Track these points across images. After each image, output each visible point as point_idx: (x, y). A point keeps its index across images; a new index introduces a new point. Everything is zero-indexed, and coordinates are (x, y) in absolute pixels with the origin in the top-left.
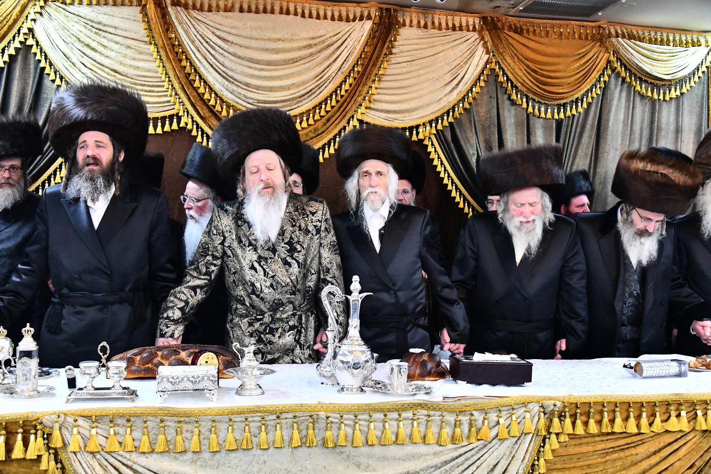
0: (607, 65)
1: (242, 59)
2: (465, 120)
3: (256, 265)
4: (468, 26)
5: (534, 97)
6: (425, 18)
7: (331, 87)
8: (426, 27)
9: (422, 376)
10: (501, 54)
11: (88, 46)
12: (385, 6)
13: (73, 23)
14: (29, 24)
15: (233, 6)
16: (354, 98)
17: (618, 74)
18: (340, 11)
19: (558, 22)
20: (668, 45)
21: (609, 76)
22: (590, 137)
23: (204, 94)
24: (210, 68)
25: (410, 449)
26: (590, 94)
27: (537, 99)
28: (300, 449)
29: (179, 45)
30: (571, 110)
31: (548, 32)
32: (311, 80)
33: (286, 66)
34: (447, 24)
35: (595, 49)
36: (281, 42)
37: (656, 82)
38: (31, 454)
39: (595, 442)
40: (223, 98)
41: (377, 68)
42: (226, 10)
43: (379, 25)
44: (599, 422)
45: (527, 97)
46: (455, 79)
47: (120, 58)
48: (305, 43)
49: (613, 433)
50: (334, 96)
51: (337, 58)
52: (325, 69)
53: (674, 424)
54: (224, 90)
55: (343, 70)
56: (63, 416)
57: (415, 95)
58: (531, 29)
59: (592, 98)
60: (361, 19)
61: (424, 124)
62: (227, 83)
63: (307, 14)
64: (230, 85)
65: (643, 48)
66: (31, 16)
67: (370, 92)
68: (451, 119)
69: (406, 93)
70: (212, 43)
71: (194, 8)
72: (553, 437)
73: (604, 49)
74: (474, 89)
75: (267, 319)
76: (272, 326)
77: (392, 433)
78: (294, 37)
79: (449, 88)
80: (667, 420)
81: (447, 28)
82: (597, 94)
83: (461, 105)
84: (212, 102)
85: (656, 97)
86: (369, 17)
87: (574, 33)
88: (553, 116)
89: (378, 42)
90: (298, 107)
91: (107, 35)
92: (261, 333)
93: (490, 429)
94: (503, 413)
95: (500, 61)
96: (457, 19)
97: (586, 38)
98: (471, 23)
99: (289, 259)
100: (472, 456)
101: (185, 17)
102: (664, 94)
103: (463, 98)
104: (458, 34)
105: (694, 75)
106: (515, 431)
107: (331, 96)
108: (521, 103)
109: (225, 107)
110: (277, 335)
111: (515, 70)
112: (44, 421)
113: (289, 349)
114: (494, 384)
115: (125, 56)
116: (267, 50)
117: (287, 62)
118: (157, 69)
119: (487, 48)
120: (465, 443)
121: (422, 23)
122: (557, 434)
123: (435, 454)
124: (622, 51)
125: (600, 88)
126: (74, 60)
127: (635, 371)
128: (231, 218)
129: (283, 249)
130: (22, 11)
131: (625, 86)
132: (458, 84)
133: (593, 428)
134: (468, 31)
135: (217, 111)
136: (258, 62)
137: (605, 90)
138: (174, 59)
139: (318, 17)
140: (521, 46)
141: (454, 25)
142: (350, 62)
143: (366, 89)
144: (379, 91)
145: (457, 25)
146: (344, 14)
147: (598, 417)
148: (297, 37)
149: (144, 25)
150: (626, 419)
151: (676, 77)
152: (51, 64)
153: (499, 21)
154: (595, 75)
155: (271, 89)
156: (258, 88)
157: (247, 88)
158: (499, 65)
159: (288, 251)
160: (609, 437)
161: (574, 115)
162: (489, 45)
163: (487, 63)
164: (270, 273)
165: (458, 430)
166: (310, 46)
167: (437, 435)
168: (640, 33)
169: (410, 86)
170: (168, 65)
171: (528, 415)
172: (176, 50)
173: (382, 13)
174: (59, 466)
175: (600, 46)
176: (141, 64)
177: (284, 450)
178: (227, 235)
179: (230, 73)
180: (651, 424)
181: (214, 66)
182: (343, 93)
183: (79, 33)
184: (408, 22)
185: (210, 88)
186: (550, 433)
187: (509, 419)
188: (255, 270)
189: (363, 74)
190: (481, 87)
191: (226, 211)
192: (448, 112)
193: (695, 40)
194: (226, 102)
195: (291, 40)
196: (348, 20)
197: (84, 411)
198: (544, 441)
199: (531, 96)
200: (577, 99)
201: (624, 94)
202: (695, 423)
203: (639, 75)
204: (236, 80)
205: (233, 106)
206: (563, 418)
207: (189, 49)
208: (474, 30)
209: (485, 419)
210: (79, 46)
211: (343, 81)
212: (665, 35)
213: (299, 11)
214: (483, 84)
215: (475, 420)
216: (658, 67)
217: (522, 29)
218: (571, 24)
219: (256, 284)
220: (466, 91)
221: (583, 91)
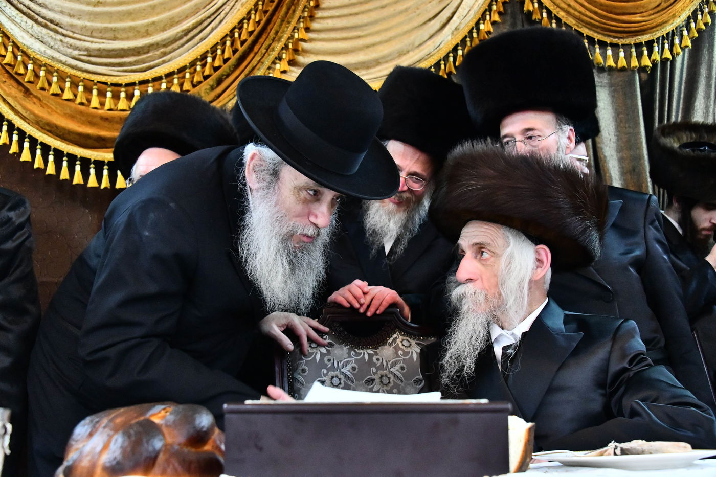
26: (693, 25)
30: (661, 52)
40: (29, 52)
54: (27, 37)
62: (34, 26)
67: (296, 36)
74: (482, 27)
79: (436, 24)
84: (9, 59)
88: (629, 63)
90: (164, 62)
107: (223, 42)
109: (30, 66)
125: (710, 12)
132: (450, 19)
135: (17, 73)
144: (311, 35)
155: (114, 35)
189: (280, 5)
192: (438, 65)
194: (33, 58)
200: (671, 33)
204: (52, 21)
205: (45, 64)
211: (244, 18)
214: (496, 18)
220: (467, 30)
221: (679, 21)
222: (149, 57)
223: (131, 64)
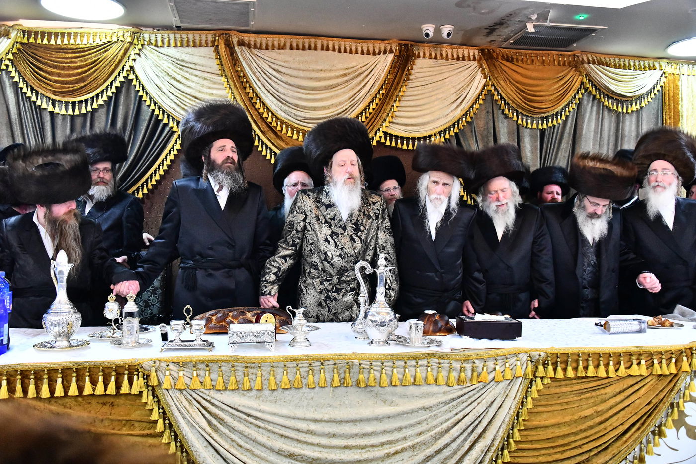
0: (581, 86)
1: (293, 86)
2: (468, 131)
3: (329, 238)
4: (469, 56)
5: (522, 112)
6: (435, 51)
7: (362, 106)
8: (436, 58)
9: (435, 332)
10: (496, 78)
11: (174, 78)
12: (403, 42)
13: (163, 61)
14: (131, 63)
15: (285, 45)
16: (380, 115)
17: (590, 92)
18: (368, 47)
19: (541, 52)
20: (630, 69)
21: (583, 95)
22: (568, 143)
23: (263, 113)
24: (268, 93)
25: (425, 389)
26: (567, 109)
27: (525, 113)
28: (340, 389)
29: (244, 76)
30: (552, 122)
31: (533, 60)
32: (346, 101)
33: (327, 91)
34: (453, 55)
35: (571, 73)
36: (322, 72)
37: (620, 99)
38: (135, 391)
39: (572, 384)
40: (278, 116)
41: (397, 91)
42: (279, 49)
43: (398, 57)
44: (576, 369)
45: (517, 112)
46: (459, 99)
47: (199, 87)
48: (341, 72)
49: (587, 377)
50: (364, 114)
51: (366, 83)
52: (357, 92)
53: (635, 370)
54: (279, 110)
55: (371, 93)
56: (158, 362)
57: (427, 112)
58: (520, 58)
59: (569, 112)
60: (385, 53)
61: (435, 134)
62: (281, 104)
63: (342, 51)
64: (283, 106)
65: (610, 72)
66: (132, 57)
67: (393, 110)
68: (456, 130)
69: (420, 111)
70: (269, 74)
71: (255, 47)
72: (539, 380)
73: (578, 73)
74: (474, 106)
75: (335, 281)
76: (338, 287)
77: (411, 376)
78: (333, 68)
79: (455, 106)
80: (629, 367)
81: (453, 59)
82: (573, 109)
83: (464, 119)
84: (270, 120)
85: (620, 110)
86: (391, 51)
87: (554, 61)
88: (538, 126)
89: (398, 70)
91: (188, 70)
92: (329, 291)
93: (489, 373)
94: (499, 361)
95: (495, 84)
96: (460, 51)
97: (564, 65)
98: (472, 54)
99: (354, 236)
100: (474, 395)
101: (248, 54)
102: (627, 108)
103: (466, 114)
104: (461, 63)
105: (651, 92)
106: (508, 376)
107: (362, 113)
108: (512, 117)
109: (279, 123)
110: (341, 295)
111: (508, 91)
112: (144, 365)
113: (349, 306)
114: (491, 339)
115: (203, 86)
116: (311, 78)
117: (327, 88)
118: (227, 95)
119: (485, 74)
120: (468, 385)
121: (433, 55)
122: (542, 378)
123: (445, 393)
124: (592, 74)
125: (575, 103)
126: (164, 90)
127: (604, 328)
128: (312, 201)
129: (351, 228)
130: (125, 53)
131: (596, 102)
132: (462, 103)
133: (570, 373)
134: (470, 60)
135: (274, 126)
136: (304, 88)
137: (579, 106)
138: (240, 87)
139: (351, 52)
140: (512, 72)
141: (458, 56)
142: (376, 87)
143: (389, 108)
144: (399, 109)
145: (461, 56)
146: (371, 49)
147: (574, 365)
148: (335, 68)
149: (217, 62)
150: (597, 366)
151: (637, 94)
152: (147, 93)
153: (494, 52)
154: (572, 93)
155: (315, 109)
156: (305, 108)
157: (296, 108)
158: (495, 87)
159: (354, 230)
160: (583, 380)
161: (554, 126)
162: (486, 71)
163: (485, 85)
164: (340, 245)
165: (463, 375)
166: (345, 75)
167: (446, 379)
168: (607, 59)
169: (424, 105)
170: (235, 92)
171: (518, 363)
172: (242, 80)
173: (401, 47)
174: (156, 399)
175: (575, 70)
176: (215, 92)
177: (326, 389)
178: (308, 214)
179: (283, 97)
180: (617, 370)
181: (271, 92)
182: (371, 111)
183: (168, 69)
184: (421, 54)
185: (268, 109)
186: (536, 377)
187: (504, 366)
188: (328, 242)
189: (387, 96)
190: (480, 104)
191: (308, 196)
192: (454, 125)
193: (651, 65)
194: (280, 119)
195: (330, 70)
196: (374, 54)
197: (174, 358)
198: (531, 383)
199: (520, 111)
200: (557, 113)
201: (595, 109)
202: (652, 369)
203: (606, 93)
204: (288, 102)
205: (285, 122)
206: (546, 366)
207: (251, 79)
208: (474, 59)
209: (484, 366)
210: (168, 79)
211: (371, 102)
212: (627, 61)
213: (337, 47)
214: (481, 102)
215: (476, 367)
216: (621, 86)
217: (512, 58)
218: (551, 53)
219: (328, 253)
220: (468, 108)
221: (562, 107)
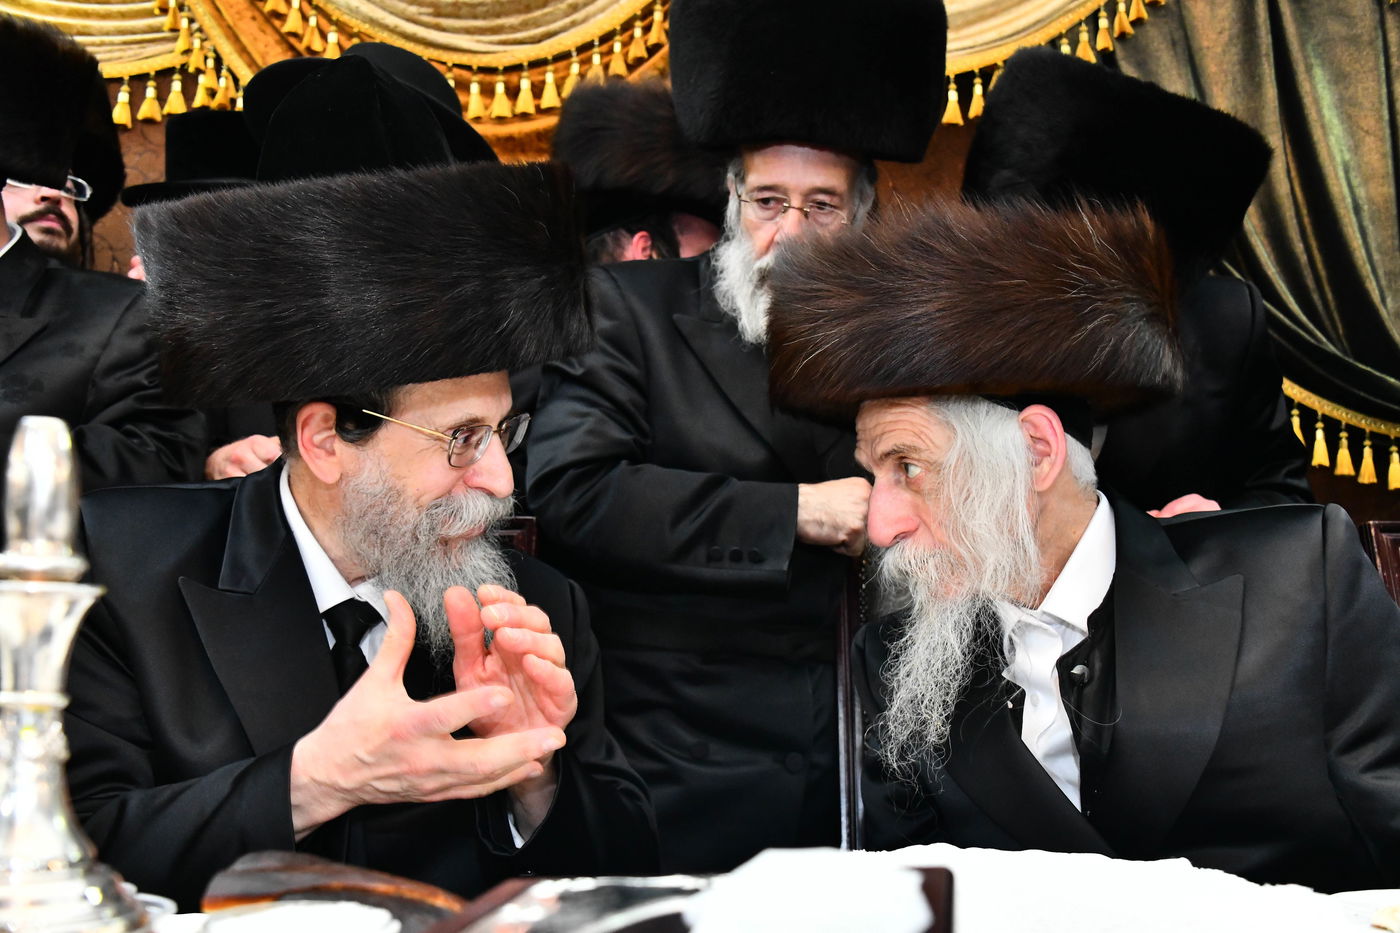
192: (1093, 20)
222: (546, 15)
223: (513, 29)
